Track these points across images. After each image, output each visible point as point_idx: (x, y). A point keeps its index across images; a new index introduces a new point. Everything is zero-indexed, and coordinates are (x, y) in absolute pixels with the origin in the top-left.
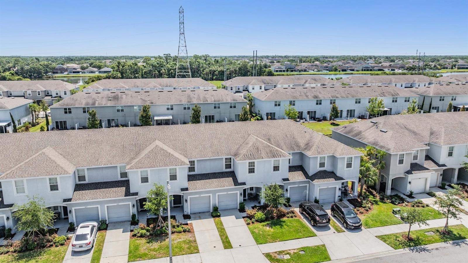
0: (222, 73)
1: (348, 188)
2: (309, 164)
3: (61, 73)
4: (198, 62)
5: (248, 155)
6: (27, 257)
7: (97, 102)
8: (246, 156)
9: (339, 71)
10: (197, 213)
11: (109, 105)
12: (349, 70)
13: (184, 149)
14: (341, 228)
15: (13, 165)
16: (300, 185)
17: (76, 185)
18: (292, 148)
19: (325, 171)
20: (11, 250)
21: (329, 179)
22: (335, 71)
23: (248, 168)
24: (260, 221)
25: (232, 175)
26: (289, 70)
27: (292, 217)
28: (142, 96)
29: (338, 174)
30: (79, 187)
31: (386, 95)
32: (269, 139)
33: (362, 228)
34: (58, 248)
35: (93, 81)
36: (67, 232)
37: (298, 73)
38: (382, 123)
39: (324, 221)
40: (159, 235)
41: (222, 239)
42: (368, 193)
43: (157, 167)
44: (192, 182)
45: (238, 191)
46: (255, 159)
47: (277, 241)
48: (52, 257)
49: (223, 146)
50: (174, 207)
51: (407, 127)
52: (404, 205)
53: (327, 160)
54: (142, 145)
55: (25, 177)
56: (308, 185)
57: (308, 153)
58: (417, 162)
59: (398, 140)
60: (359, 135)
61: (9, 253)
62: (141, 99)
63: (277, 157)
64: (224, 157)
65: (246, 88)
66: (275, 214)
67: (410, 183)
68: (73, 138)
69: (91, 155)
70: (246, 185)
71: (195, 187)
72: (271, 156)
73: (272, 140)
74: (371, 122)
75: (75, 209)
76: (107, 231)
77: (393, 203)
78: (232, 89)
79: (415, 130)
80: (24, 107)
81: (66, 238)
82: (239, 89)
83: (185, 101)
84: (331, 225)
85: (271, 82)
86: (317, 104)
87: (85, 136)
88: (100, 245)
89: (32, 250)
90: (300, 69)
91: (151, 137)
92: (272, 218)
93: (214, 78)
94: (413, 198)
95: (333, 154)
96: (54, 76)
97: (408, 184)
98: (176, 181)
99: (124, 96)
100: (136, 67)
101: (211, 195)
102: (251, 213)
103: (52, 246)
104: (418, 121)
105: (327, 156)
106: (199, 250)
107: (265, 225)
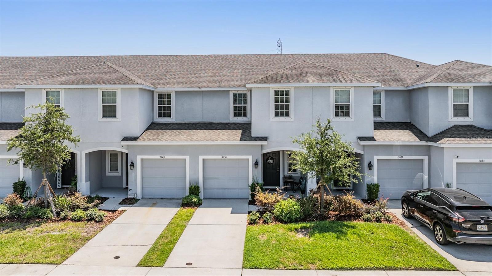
2: (427, 108)
5: (277, 77)
10: (157, 198)
19: (470, 126)
23: (273, 103)
24: (286, 219)
25: (246, 127)
27: (378, 220)
41: (154, 244)
43: (77, 84)
44: (155, 131)
45: (249, 157)
47: (310, 266)
53: (474, 100)
56: (426, 158)
63: (341, 82)
64: (232, 89)
66: (332, 212)
70: (266, 141)
71: (155, 137)
72: (328, 78)
92: (322, 218)
98: (113, 119)
101: (187, 158)
102: (267, 200)
105: (475, 87)
107: (296, 229)
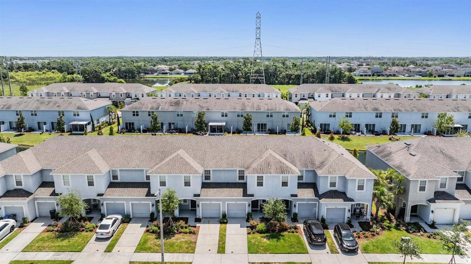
0: (298, 77)
1: (363, 210)
2: (319, 182)
3: (152, 74)
4: (275, 66)
5: (258, 169)
6: (64, 237)
7: (160, 107)
8: (255, 170)
9: (435, 77)
10: (208, 218)
11: (170, 110)
12: (447, 76)
13: (203, 159)
14: (337, 249)
15: (65, 163)
16: (309, 203)
17: (110, 182)
18: (306, 166)
19: (336, 191)
20: (55, 230)
21: (338, 199)
22: (430, 76)
23: (256, 181)
24: (260, 232)
25: (244, 186)
26: (375, 74)
27: (293, 232)
28: (200, 103)
29: (349, 195)
30: (112, 185)
31: (461, 109)
32: (285, 155)
33: (359, 251)
34: (87, 233)
35: (176, 83)
36: (99, 221)
37: (385, 78)
38: (415, 146)
39: (319, 240)
40: (168, 233)
41: (219, 244)
42: (385, 218)
43: (173, 173)
44: (205, 189)
45: (246, 202)
46: (263, 174)
47: (267, 253)
48: (80, 240)
49: (239, 158)
50: (191, 210)
51: (443, 151)
52: (419, 234)
53: (338, 180)
54: (168, 152)
55: (70, 173)
56: (317, 203)
57: (319, 172)
58: (445, 191)
59: (424, 166)
60: (388, 156)
61: (54, 232)
62: (199, 105)
63: (285, 173)
64: (238, 169)
65: (312, 96)
66: (277, 228)
67: (432, 212)
68: (114, 142)
69: (125, 159)
70: (253, 196)
71: (207, 194)
72: (279, 172)
73: (288, 156)
74: (405, 143)
75: (106, 203)
76: (129, 224)
77: (407, 231)
78: (296, 97)
79: (453, 155)
80: (103, 108)
81: (95, 226)
82: (304, 96)
83: (239, 109)
84: (328, 244)
85: (339, 90)
86: (377, 117)
87: (124, 141)
88: (119, 235)
89: (68, 232)
90: (388, 74)
91: (178, 146)
92: (274, 231)
93: (290, 82)
94: (435, 228)
95: (345, 174)
96: (145, 77)
97: (431, 213)
98: (189, 187)
99: (185, 102)
100: (215, 70)
101: (221, 203)
102: (254, 224)
103: (83, 230)
104: (460, 146)
105: (339, 176)
106: (194, 251)
107: (264, 237)
